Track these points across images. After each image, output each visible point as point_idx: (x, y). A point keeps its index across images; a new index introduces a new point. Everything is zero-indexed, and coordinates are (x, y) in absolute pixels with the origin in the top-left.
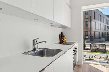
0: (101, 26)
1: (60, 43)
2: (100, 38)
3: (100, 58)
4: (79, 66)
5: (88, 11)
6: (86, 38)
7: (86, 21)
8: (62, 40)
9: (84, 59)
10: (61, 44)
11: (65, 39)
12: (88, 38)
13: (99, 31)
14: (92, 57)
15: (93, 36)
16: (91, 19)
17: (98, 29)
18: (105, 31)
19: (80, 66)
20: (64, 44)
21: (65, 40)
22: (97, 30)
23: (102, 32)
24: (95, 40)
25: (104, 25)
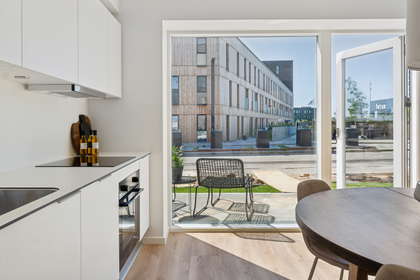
0: (247, 96)
1: (76, 163)
2: (244, 138)
3: (230, 209)
4: (154, 247)
5: (205, 38)
6: (199, 137)
7: (198, 77)
8: (83, 146)
9: (177, 219)
10: (79, 166)
11: (96, 146)
12: (205, 140)
13: (241, 112)
14: (205, 208)
15: (220, 130)
16: (216, 68)
17: (238, 107)
18: (258, 115)
19: (157, 245)
20: (90, 165)
21: (94, 148)
22: (234, 111)
23: (251, 118)
24: (228, 144)
25: (256, 94)
